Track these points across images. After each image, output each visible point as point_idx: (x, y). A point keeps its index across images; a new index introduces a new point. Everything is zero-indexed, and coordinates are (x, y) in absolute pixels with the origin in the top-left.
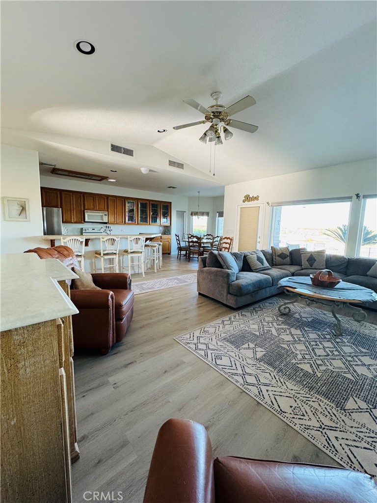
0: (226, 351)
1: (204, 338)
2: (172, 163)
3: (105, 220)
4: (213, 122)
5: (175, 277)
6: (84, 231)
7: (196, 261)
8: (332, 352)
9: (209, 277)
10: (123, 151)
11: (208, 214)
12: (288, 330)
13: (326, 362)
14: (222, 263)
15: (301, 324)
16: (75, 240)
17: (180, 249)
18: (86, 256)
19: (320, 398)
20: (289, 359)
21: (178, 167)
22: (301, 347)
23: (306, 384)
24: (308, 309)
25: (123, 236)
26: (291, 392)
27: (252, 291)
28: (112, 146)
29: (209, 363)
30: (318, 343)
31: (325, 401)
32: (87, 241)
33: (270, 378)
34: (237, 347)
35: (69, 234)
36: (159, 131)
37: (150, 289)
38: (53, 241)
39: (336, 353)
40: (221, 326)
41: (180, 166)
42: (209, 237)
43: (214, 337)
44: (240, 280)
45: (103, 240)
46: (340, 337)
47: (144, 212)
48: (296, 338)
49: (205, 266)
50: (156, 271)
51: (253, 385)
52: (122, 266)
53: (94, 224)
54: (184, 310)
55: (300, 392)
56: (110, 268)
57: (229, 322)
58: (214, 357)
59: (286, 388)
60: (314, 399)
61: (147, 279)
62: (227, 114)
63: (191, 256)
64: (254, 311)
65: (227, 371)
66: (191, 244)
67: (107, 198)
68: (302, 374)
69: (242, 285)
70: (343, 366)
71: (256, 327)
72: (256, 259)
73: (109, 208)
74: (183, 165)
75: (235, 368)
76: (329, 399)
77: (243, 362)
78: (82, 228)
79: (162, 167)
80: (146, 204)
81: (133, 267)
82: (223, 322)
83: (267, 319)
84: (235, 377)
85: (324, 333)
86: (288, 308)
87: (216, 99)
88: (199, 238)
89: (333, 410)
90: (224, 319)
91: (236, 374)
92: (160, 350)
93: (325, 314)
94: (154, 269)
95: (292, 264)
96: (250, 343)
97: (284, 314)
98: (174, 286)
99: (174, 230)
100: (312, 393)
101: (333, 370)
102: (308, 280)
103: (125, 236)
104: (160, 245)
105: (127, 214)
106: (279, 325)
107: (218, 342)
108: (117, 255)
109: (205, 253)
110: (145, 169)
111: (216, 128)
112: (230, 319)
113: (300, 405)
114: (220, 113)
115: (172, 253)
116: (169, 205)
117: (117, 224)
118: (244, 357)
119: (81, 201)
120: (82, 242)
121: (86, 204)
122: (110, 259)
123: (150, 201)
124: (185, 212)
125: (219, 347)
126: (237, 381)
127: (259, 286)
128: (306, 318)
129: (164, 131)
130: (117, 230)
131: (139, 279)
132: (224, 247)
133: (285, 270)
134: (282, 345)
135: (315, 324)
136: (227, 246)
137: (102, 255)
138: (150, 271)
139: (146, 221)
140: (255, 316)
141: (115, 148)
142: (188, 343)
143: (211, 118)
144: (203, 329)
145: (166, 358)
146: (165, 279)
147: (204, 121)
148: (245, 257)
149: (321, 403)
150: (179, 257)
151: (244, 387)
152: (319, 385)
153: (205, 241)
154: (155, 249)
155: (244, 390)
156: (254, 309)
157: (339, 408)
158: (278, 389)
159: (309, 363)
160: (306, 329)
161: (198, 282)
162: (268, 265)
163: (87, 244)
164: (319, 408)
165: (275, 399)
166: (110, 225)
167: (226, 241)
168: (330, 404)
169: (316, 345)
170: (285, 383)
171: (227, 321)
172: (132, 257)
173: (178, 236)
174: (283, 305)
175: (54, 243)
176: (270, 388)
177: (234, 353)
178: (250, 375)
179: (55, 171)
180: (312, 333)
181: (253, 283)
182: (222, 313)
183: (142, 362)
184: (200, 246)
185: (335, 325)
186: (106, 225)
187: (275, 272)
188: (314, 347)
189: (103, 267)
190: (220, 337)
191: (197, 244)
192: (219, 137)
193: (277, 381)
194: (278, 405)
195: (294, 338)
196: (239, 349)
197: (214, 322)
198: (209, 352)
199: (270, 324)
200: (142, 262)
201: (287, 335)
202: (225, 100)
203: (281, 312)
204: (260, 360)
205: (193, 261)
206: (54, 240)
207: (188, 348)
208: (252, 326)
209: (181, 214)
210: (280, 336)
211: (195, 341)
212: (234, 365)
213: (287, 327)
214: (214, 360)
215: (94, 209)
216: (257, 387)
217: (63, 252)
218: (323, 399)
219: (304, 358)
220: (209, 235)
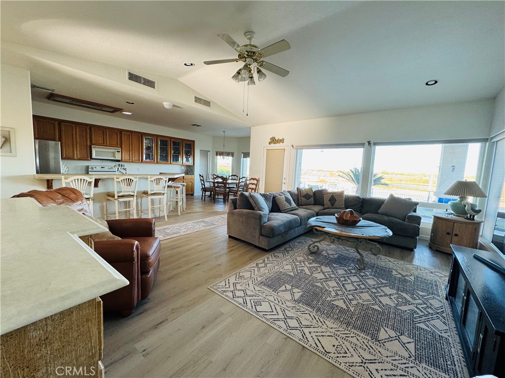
0: (264, 296)
1: (240, 284)
2: (198, 100)
3: (118, 157)
4: (247, 62)
5: (201, 220)
6: (90, 170)
7: (221, 202)
8: (359, 285)
9: (240, 219)
10: (142, 81)
11: (232, 155)
12: (319, 268)
13: (356, 296)
14: (253, 204)
15: (329, 261)
16: (81, 180)
17: (205, 190)
18: (96, 199)
19: (358, 333)
20: (324, 297)
21: (204, 104)
22: (332, 284)
23: (343, 321)
24: (333, 246)
25: (142, 176)
26: (332, 330)
27: (283, 231)
28: (130, 74)
29: (249, 311)
30: (346, 278)
31: (362, 335)
32: (97, 182)
33: (311, 319)
34: (275, 290)
35: (70, 172)
36: (185, 64)
37: (174, 234)
38: (50, 182)
39: (363, 286)
40: (256, 269)
41: (207, 103)
42: (234, 178)
43: (250, 283)
44: (272, 222)
45: (118, 180)
46: (363, 271)
47: (164, 150)
48: (327, 276)
49: (235, 208)
50: (179, 214)
51: (296, 329)
52: (140, 209)
53: (104, 161)
54: (216, 255)
55: (339, 329)
56: (126, 212)
57: (263, 265)
58: (253, 304)
59: (327, 328)
60: (352, 335)
61: (170, 223)
62: (261, 55)
63: (216, 197)
64: (285, 251)
65: (268, 317)
66: (216, 185)
67: (121, 133)
68: (338, 310)
69: (274, 226)
70: (370, 298)
71: (289, 267)
72: (284, 200)
73: (123, 143)
74: (210, 102)
75: (276, 313)
76: (364, 332)
77: (282, 306)
78: (88, 166)
79: (187, 103)
80: (166, 141)
81: (153, 210)
82: (257, 265)
83: (299, 259)
84: (277, 323)
85: (350, 268)
86: (317, 246)
87: (250, 39)
88: (225, 179)
89: (370, 342)
90: (259, 262)
91: (278, 320)
92: (194, 303)
93: (347, 250)
94: (178, 212)
95: (315, 204)
96: (286, 285)
97: (314, 253)
98: (201, 229)
99: (198, 170)
100: (349, 329)
101: (363, 303)
102: (333, 219)
103: (145, 176)
104: (184, 185)
105: (144, 151)
106: (310, 264)
107: (255, 287)
108: (135, 197)
109: (230, 193)
110: (168, 103)
111: (249, 68)
112: (264, 261)
113: (341, 343)
114: (254, 53)
115: (195, 195)
116: (192, 143)
117: (132, 162)
118: (283, 300)
119: (86, 134)
120: (90, 183)
121: (93, 139)
122: (125, 202)
123: (171, 138)
124: (209, 151)
125: (257, 292)
126: (280, 327)
127: (290, 226)
128: (332, 255)
129: (192, 65)
130: (133, 169)
131: (161, 223)
132: (250, 188)
133: (310, 210)
134: (316, 284)
135: (341, 260)
136: (254, 187)
137: (116, 197)
138: (174, 213)
139: (167, 160)
140: (288, 256)
141: (133, 77)
142: (225, 291)
143: (245, 57)
144: (238, 274)
145: (202, 311)
146: (190, 222)
147: (237, 59)
148: (274, 198)
149: (358, 337)
150: (203, 199)
151: (288, 332)
152: (354, 319)
153: (229, 181)
154: (179, 190)
155: (288, 335)
156: (285, 249)
157: (374, 340)
158: (320, 330)
159: (342, 299)
160: (334, 265)
161: (228, 225)
162: (295, 206)
163: (96, 185)
164: (358, 343)
165: (318, 340)
166: (123, 164)
167: (252, 181)
168: (366, 337)
169: (345, 280)
170: (325, 322)
171: (262, 263)
172: (152, 200)
173: (202, 177)
174: (312, 244)
175: (52, 183)
176: (312, 330)
177: (272, 297)
178: (292, 318)
179: (52, 97)
180: (340, 269)
181: (284, 224)
182: (255, 255)
183: (175, 319)
184: (225, 187)
185: (358, 260)
186: (118, 163)
187: (302, 212)
188: (344, 282)
189: (117, 212)
190: (256, 282)
191: (223, 185)
192: (252, 78)
193: (317, 321)
194: (322, 346)
195: (325, 276)
196: (277, 292)
197: (249, 266)
198: (248, 299)
199: (302, 263)
200: (165, 204)
201: (319, 273)
202: (259, 41)
203: (310, 251)
204: (298, 301)
205: (218, 202)
206: (52, 180)
207: (225, 297)
208: (286, 267)
209: (205, 153)
210: (313, 275)
211: (232, 288)
212: (274, 310)
213: (317, 265)
214: (254, 307)
215: (104, 144)
216: (300, 330)
217: (69, 195)
218: (359, 334)
219: (337, 295)
220: (234, 176)
